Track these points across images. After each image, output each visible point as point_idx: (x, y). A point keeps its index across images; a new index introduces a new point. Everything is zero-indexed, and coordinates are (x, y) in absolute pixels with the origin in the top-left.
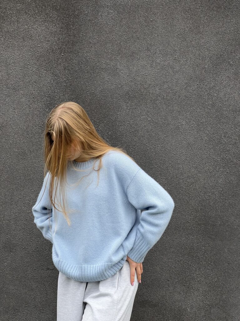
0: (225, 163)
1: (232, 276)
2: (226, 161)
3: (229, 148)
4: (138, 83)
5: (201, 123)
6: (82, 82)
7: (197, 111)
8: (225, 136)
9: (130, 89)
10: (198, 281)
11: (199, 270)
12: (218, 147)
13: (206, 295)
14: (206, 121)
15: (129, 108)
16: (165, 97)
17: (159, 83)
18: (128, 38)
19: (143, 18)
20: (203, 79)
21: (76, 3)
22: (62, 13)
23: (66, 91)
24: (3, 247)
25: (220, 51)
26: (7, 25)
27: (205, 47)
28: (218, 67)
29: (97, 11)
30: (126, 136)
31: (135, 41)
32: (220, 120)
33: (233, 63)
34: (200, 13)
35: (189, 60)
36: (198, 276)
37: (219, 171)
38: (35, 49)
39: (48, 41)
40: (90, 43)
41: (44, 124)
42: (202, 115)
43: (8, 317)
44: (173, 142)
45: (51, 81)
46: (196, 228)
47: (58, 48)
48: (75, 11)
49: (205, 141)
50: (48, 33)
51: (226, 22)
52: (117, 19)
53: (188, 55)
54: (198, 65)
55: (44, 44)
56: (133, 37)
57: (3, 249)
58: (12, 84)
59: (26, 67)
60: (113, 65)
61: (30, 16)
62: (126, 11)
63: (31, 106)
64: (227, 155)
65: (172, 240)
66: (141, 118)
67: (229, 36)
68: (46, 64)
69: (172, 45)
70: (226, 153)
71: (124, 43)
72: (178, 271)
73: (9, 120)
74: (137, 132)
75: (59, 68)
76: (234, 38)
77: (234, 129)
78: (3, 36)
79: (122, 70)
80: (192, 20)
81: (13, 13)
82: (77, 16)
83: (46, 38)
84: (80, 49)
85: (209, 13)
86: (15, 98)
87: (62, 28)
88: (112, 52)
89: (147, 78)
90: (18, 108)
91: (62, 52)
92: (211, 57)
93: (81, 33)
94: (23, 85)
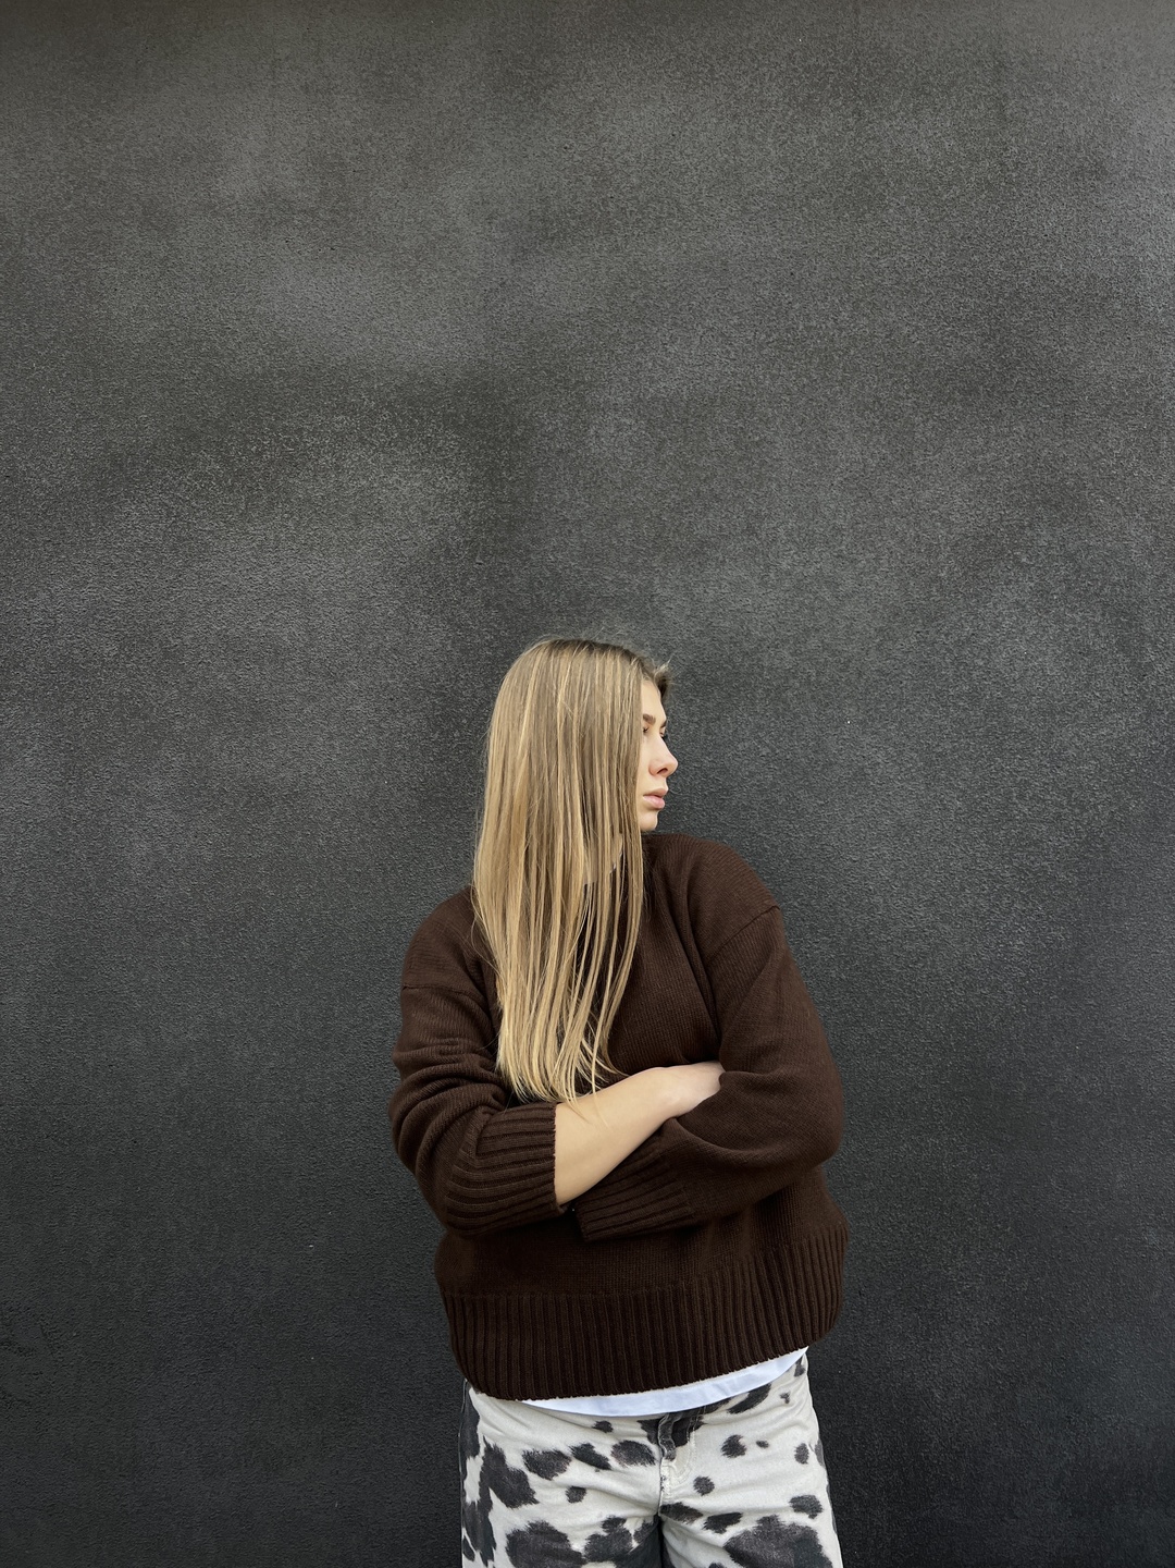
0: (1030, 886)
1: (1081, 1271)
2: (1031, 876)
3: (1038, 832)
4: (723, 637)
5: (939, 755)
7: (921, 719)
8: (1021, 797)
9: (697, 657)
10: (965, 1293)
11: (964, 1253)
12: (1002, 832)
13: (996, 1339)
14: (954, 750)
15: (696, 719)
16: (813, 679)
17: (789, 634)
18: (684, 500)
19: (729, 436)
20: (936, 613)
21: (517, 401)
22: (473, 435)
24: (301, 1192)
25: (984, 522)
26: (305, 480)
27: (933, 515)
28: (981, 574)
29: (584, 422)
30: (691, 808)
31: (707, 508)
32: (1000, 744)
33: (1030, 559)
34: (911, 411)
35: (886, 557)
36: (963, 1274)
37: (1010, 913)
38: (391, 549)
39: (434, 522)
40: (566, 520)
41: (426, 780)
42: (941, 731)
43: (322, 1433)
44: (849, 821)
45: (444, 645)
46: (946, 1107)
47: (465, 542)
48: (513, 428)
49: (956, 814)
50: (433, 497)
51: (998, 435)
52: (648, 443)
54: (914, 570)
55: (421, 532)
56: (699, 495)
57: (300, 1198)
58: (322, 662)
59: (366, 604)
60: (638, 587)
61: (376, 451)
62: (673, 418)
63: (383, 725)
64: (1032, 858)
65: (867, 1152)
66: (736, 748)
67: (1010, 477)
68: (429, 592)
69: (827, 513)
70: (1030, 849)
71: (673, 514)
72: (891, 1260)
73: (314, 773)
74: (727, 795)
75: (468, 603)
76: (1027, 482)
77: (1051, 772)
78: (292, 514)
79: (670, 599)
80: (888, 435)
81: (324, 445)
82: (521, 440)
83: (426, 513)
84: (533, 541)
85: (939, 411)
86: (334, 703)
87: (475, 479)
88: (635, 546)
89: (750, 621)
90: (344, 734)
91: (476, 555)
92: (957, 545)
93: (537, 493)
94: (356, 660)
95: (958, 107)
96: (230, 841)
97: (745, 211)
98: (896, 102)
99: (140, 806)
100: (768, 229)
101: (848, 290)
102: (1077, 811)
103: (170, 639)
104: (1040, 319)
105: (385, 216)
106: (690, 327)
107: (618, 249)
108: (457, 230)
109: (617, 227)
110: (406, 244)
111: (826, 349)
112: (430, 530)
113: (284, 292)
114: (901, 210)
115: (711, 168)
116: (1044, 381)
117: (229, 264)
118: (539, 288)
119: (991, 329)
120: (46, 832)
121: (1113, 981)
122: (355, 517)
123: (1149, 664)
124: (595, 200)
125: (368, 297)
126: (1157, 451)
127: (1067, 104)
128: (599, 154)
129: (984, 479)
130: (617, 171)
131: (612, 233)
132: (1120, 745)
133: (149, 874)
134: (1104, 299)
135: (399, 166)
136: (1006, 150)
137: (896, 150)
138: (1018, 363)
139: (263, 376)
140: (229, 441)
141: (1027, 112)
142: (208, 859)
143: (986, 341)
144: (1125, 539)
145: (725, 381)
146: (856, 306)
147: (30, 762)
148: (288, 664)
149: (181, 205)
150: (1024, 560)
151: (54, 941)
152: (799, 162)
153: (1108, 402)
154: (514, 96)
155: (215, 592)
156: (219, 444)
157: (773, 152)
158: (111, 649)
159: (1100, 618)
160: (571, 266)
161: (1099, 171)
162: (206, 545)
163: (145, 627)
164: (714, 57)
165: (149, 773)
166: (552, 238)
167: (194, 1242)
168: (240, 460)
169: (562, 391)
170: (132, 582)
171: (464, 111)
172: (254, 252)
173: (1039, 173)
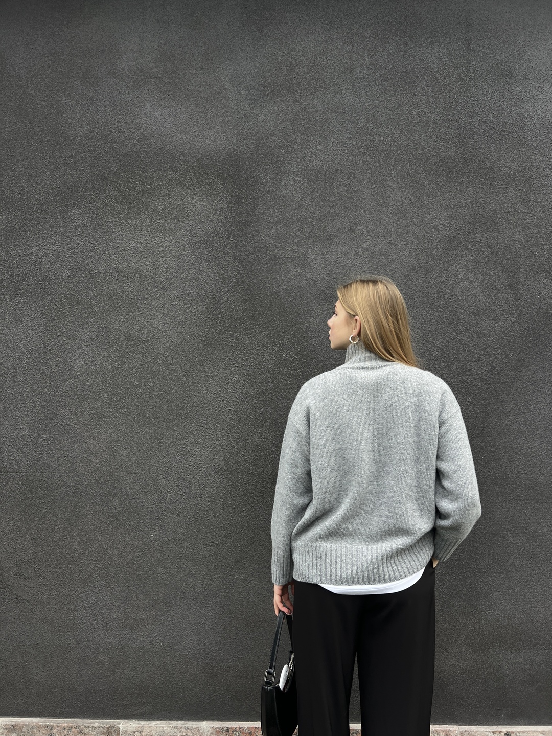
2: (466, 384)
3: (470, 366)
5: (429, 331)
6: (259, 278)
7: (422, 315)
8: (463, 350)
12: (455, 365)
14: (436, 329)
15: (325, 313)
18: (322, 216)
19: (343, 188)
20: (431, 269)
21: (250, 168)
22: (230, 183)
23: (236, 290)
24: (148, 512)
25: (453, 230)
26: (155, 201)
27: (431, 226)
28: (451, 253)
29: (279, 179)
31: (333, 219)
32: (456, 327)
33: (472, 247)
34: (423, 179)
35: (410, 244)
38: (193, 233)
39: (211, 221)
40: (270, 222)
41: (206, 336)
42: (431, 321)
43: (156, 614)
45: (215, 276)
47: (226, 230)
48: (248, 180)
49: (436, 357)
50: (211, 210)
51: (461, 191)
52: (307, 189)
53: (408, 236)
54: (422, 250)
55: (206, 226)
56: (329, 213)
57: (147, 515)
58: (161, 282)
59: (181, 257)
60: (302, 253)
61: (187, 188)
62: (319, 179)
63: (187, 311)
64: (467, 377)
67: (465, 210)
68: (209, 252)
69: (385, 223)
70: (467, 373)
71: (318, 221)
73: (157, 331)
75: (226, 258)
76: (472, 213)
77: (477, 340)
78: (148, 215)
79: (315, 259)
80: (413, 189)
81: (163, 185)
82: (251, 186)
83: (209, 217)
84: (255, 231)
85: (436, 180)
86: (166, 301)
87: (230, 203)
88: (301, 235)
89: (350, 270)
90: (170, 314)
91: (230, 236)
92: (441, 240)
93: (258, 210)
94: (176, 282)
95: (450, 43)
96: (119, 360)
97: (354, 86)
98: (422, 40)
99: (79, 344)
100: (364, 95)
101: (398, 124)
102: (487, 357)
103: (93, 270)
104: (481, 140)
105: (192, 82)
106: (328, 138)
107: (297, 101)
108: (225, 89)
109: (297, 91)
110: (202, 95)
111: (387, 150)
112: (210, 225)
113: (146, 114)
114: (423, 89)
115: (339, 66)
116: (482, 168)
117: (121, 100)
118: (262, 117)
119: (460, 144)
120: (37, 354)
121: (499, 430)
122: (176, 217)
123: (521, 294)
124: (287, 78)
125: (185, 118)
126: (529, 201)
127: (497, 44)
128: (289, 57)
129: (454, 211)
130: (297, 66)
131: (294, 94)
132: (507, 329)
133: (83, 373)
134: (510, 132)
135: (200, 59)
136: (470, 63)
137: (422, 61)
138: (471, 160)
139: (137, 152)
140: (121, 181)
141: (480, 46)
142: (109, 368)
143: (457, 149)
144: (513, 239)
145: (343, 163)
146: (401, 132)
147: (30, 323)
148: (146, 282)
149: (100, 72)
150: (469, 247)
151: (40, 402)
152: (379, 65)
153: (509, 179)
154: (252, 28)
155: (113, 249)
156: (116, 183)
157: (367, 60)
158: (66, 273)
159: (501, 274)
160: (276, 108)
161: (511, 75)
162: (110, 228)
163: (82, 264)
164: (342, 15)
165: (83, 329)
166: (268, 95)
167: (101, 533)
168: (126, 190)
169: (270, 164)
170: (76, 244)
171: (229, 34)
172: (133, 95)
173: (484, 75)
